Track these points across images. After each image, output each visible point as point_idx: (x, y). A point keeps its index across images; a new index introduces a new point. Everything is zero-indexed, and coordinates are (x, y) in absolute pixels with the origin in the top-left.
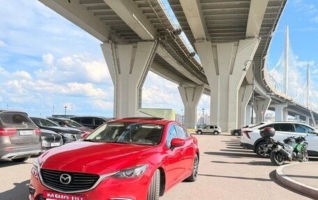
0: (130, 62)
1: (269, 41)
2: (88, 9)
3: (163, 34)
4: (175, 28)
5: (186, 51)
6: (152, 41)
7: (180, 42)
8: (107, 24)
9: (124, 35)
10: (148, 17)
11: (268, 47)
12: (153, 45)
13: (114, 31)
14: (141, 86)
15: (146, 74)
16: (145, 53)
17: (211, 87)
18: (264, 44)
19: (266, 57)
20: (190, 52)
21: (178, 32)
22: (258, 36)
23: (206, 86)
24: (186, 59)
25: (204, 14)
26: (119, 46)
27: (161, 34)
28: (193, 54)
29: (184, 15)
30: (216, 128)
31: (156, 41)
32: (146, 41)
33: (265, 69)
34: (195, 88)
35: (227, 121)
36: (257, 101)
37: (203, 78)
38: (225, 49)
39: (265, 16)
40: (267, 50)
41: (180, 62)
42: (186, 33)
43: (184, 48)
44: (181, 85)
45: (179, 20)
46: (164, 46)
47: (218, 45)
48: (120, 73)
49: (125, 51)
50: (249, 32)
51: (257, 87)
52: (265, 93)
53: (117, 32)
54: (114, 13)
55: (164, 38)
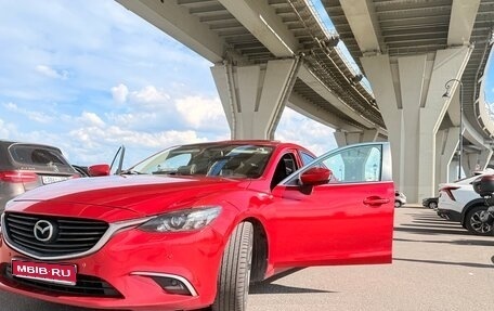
0: (255, 92)
1: (489, 51)
2: (191, 13)
3: (309, 46)
4: (329, 36)
5: (348, 74)
6: (290, 58)
7: (337, 59)
8: (220, 34)
9: (247, 52)
10: (290, 27)
11: (485, 61)
12: (291, 64)
13: (232, 46)
14: (273, 130)
15: (281, 111)
16: (280, 77)
17: (389, 132)
18: (480, 57)
19: (483, 79)
20: (354, 75)
21: (334, 42)
22: (468, 42)
23: (380, 130)
24: (346, 86)
25: (377, 9)
26: (239, 69)
27: (306, 47)
28: (359, 78)
29: (342, 13)
30: (397, 195)
31: (298, 57)
32: (280, 58)
33: (481, 100)
34: (362, 134)
35: (417, 185)
36: (468, 154)
37: (377, 118)
38: (412, 67)
39: (481, 9)
40: (484, 66)
41: (337, 92)
42: (346, 43)
43: (344, 68)
44: (338, 130)
45: (335, 22)
46: (311, 66)
47: (400, 59)
48: (239, 111)
49: (248, 75)
50: (452, 37)
51: (468, 130)
52: (481, 141)
53: (236, 46)
54: (231, 16)
55: (310, 53)
